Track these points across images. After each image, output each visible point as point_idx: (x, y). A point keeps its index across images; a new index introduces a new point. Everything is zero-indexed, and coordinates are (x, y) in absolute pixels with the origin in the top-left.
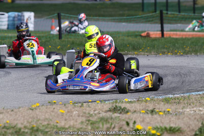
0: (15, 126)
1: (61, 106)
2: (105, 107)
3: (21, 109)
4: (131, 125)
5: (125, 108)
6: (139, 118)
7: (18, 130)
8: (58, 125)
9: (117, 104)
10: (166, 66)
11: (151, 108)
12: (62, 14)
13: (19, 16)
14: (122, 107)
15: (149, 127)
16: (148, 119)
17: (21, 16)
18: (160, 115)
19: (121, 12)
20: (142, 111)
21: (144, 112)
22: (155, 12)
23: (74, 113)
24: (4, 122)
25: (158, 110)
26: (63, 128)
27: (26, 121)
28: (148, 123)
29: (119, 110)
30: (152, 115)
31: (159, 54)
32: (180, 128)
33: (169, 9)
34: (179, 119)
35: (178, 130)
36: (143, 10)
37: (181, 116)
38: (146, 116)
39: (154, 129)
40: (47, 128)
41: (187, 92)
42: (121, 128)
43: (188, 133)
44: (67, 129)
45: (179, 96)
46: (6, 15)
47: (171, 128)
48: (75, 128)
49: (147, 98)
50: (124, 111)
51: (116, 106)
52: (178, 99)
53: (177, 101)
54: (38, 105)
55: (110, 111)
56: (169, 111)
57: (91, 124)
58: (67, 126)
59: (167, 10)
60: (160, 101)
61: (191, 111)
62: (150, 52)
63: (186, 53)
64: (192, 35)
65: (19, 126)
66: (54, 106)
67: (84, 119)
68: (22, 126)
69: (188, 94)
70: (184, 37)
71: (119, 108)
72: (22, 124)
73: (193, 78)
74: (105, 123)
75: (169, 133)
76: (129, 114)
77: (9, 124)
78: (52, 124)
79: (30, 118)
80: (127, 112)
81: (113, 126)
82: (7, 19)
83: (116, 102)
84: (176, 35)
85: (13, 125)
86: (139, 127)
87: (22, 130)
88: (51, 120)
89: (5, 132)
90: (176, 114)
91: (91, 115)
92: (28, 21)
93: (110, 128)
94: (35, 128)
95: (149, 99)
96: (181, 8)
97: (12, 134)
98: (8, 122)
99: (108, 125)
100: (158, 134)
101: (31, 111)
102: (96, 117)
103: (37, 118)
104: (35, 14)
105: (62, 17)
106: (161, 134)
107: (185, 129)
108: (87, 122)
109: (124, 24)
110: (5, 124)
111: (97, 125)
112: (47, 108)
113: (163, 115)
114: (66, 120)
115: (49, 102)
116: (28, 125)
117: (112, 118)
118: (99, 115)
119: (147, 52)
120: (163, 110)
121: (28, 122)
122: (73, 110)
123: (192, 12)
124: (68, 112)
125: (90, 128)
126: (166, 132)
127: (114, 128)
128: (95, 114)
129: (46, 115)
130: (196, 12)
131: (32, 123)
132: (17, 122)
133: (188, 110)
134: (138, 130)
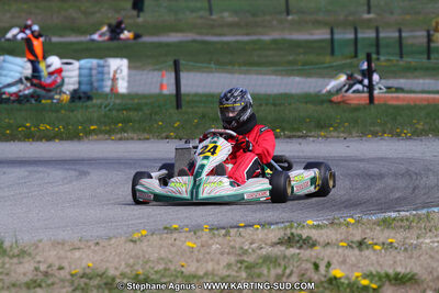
0: (104, 273)
1: (187, 234)
2: (270, 235)
3: (113, 241)
4: (322, 269)
5: (309, 238)
6: (337, 257)
7: (110, 281)
8: (183, 269)
9: (293, 231)
10: (382, 159)
11: (358, 238)
12: (182, 62)
13: (99, 66)
14: (304, 237)
15: (356, 274)
16: (353, 259)
17: (103, 66)
18: (375, 250)
19: (291, 58)
20: (341, 244)
21: (345, 244)
22: (356, 56)
23: (214, 247)
24: (83, 265)
25: (370, 242)
26: (194, 277)
27: (123, 263)
28: (353, 265)
29: (298, 242)
30: (361, 250)
31: (366, 135)
32: (416, 274)
33: (382, 50)
34: (411, 257)
35: (410, 279)
36: (332, 53)
37: (416, 253)
38: (348, 252)
39: (365, 276)
40: (163, 276)
41: (424, 207)
42: (303, 275)
43: (431, 284)
44: (202, 278)
45: (408, 214)
46: (76, 64)
47: (397, 274)
48: (217, 275)
49: (349, 219)
50: (308, 243)
51: (292, 234)
52: (407, 220)
53: (405, 223)
54: (144, 233)
55: (280, 243)
56: (391, 243)
57: (247, 267)
58: (201, 273)
59: (378, 53)
60: (374, 224)
61: (433, 242)
62: (350, 133)
63: (417, 134)
64: (428, 100)
65: (112, 272)
66: (175, 235)
67: (232, 259)
68: (117, 273)
69: (424, 211)
70: (412, 104)
71: (297, 238)
72: (116, 269)
73: (432, 180)
74: (271, 266)
75: (395, 285)
76: (317, 248)
77: (93, 269)
78: (173, 268)
79: (131, 257)
80: (314, 245)
81: (288, 271)
82: (76, 73)
83: (291, 227)
84: (398, 98)
85: (100, 271)
86: (337, 272)
87: (118, 281)
88: (171, 261)
89: (86, 284)
90: (406, 249)
91: (245, 252)
92: (117, 76)
93: (283, 275)
94: (142, 277)
95: (352, 221)
96: (404, 50)
97: (99, 287)
98: (90, 265)
99: (279, 271)
100: (374, 286)
101: (132, 244)
102: (254, 256)
103: (144, 256)
104: (129, 62)
105: (181, 67)
106: (379, 287)
107: (423, 278)
108: (239, 265)
109: (297, 79)
110: (84, 269)
111: (257, 271)
112: (161, 239)
113: (380, 251)
114: (198, 261)
115: (166, 228)
116: (128, 270)
117: (285, 257)
118: (259, 252)
119: (343, 132)
120: (381, 240)
121: (128, 265)
122: (211, 242)
123: (426, 56)
124: (203, 246)
125: (244, 275)
126: (387, 283)
127: (290, 275)
128: (253, 250)
129: (162, 252)
130: (432, 56)
131: (136, 268)
132: (108, 264)
133: (427, 241)
134: (335, 278)
